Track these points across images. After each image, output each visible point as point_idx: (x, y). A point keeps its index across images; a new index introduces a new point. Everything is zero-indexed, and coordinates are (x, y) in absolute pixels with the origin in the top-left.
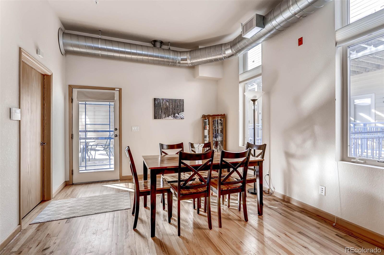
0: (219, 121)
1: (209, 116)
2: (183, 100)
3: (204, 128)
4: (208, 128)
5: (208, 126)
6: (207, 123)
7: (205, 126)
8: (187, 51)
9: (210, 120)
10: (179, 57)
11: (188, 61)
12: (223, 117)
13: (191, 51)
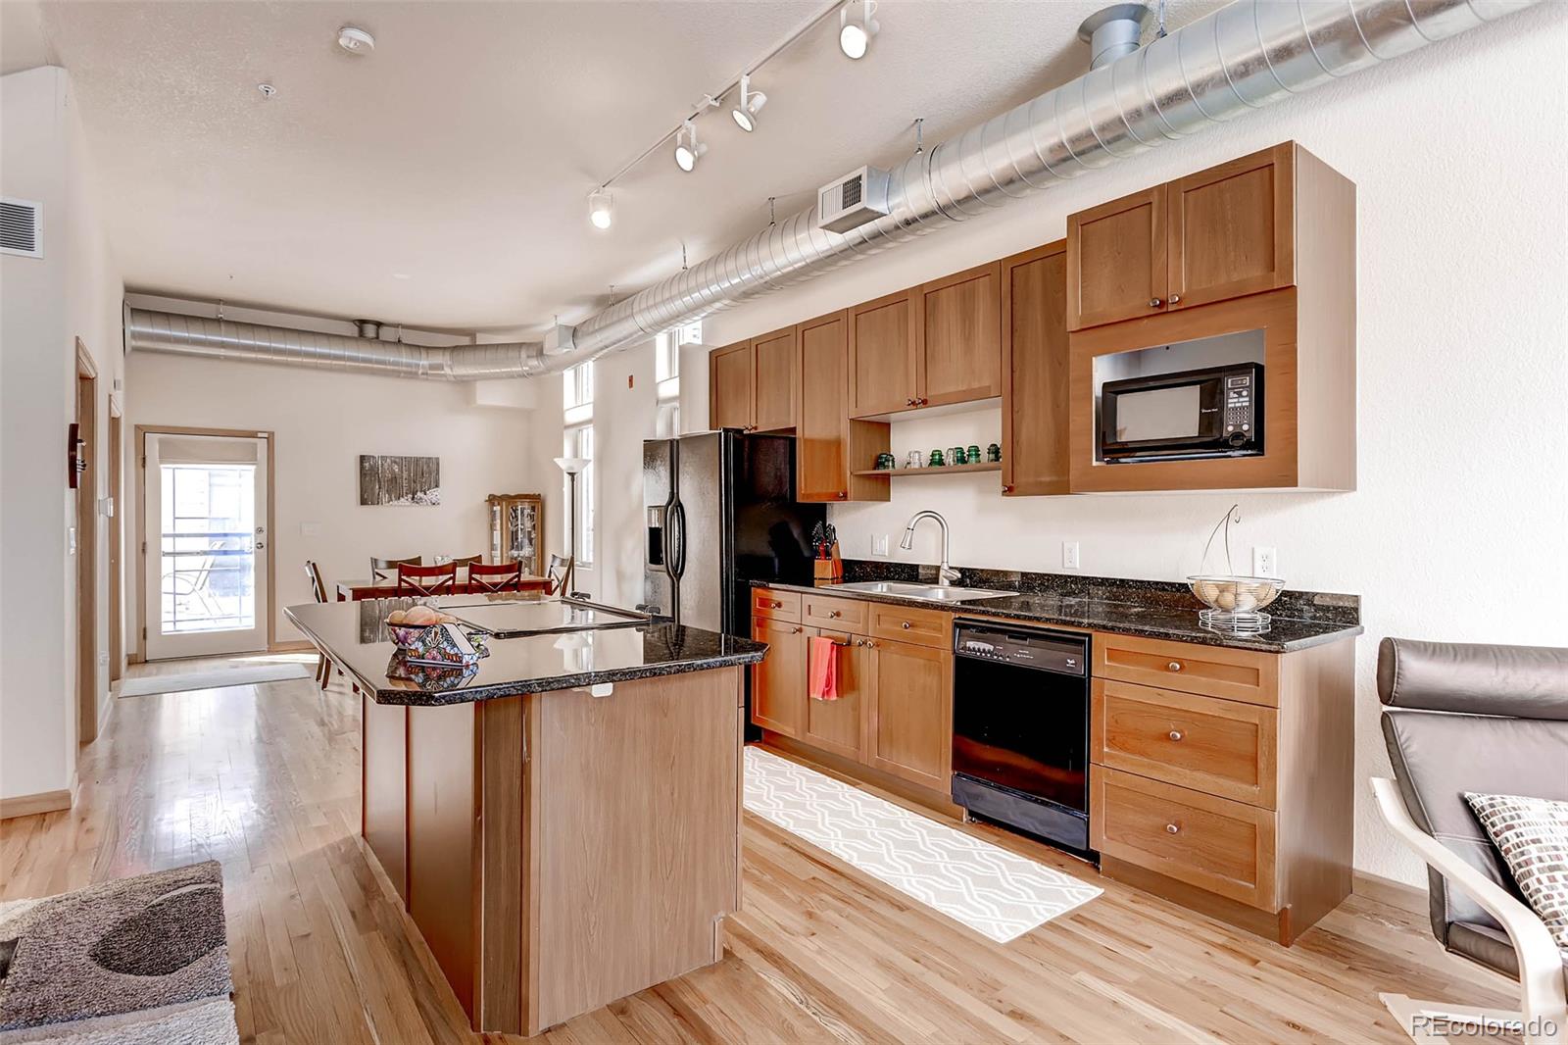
0: (526, 512)
1: (501, 499)
2: (437, 459)
3: (491, 527)
4: (499, 527)
5: (499, 522)
6: (498, 515)
7: (492, 521)
8: (445, 348)
9: (504, 507)
10: (424, 361)
11: (447, 371)
12: (536, 501)
13: (455, 349)
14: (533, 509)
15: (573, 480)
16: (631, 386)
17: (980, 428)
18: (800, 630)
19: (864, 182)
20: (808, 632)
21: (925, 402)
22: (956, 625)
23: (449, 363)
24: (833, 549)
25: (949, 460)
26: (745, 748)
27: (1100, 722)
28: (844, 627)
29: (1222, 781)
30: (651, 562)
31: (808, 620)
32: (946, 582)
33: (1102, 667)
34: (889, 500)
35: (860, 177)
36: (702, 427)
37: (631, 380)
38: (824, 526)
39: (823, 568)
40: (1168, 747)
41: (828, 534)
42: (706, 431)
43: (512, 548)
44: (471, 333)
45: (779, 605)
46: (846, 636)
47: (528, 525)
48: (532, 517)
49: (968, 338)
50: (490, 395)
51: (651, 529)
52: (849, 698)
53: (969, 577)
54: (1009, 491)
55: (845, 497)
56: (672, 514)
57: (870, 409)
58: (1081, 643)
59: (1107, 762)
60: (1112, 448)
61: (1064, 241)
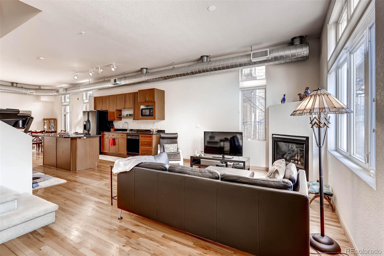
0: (53, 122)
1: (47, 119)
2: (31, 111)
3: (44, 125)
4: (46, 125)
5: (46, 124)
6: (46, 123)
7: (44, 124)
8: (34, 89)
9: (48, 121)
10: (29, 92)
11: (34, 94)
12: (55, 120)
13: (36, 89)
14: (54, 121)
15: (65, 116)
16: (78, 100)
17: (131, 112)
18: (108, 138)
19: (117, 80)
20: (109, 138)
21: (125, 108)
22: (127, 135)
23: (35, 92)
24: (114, 127)
25: (128, 115)
26: (100, 155)
27: (140, 143)
28: (114, 137)
29: (150, 147)
30: (84, 129)
31: (109, 136)
32: (128, 131)
33: (140, 138)
34: (122, 120)
35: (116, 79)
36: (93, 109)
37: (78, 98)
38: (113, 124)
39: (112, 130)
40: (146, 145)
41: (113, 125)
42: (93, 110)
43: (49, 129)
44: (40, 86)
45: (105, 135)
46: (114, 138)
47: (53, 124)
48: (54, 123)
49: (130, 100)
50: (44, 99)
51: (84, 125)
52: (115, 146)
53: (131, 130)
54: (134, 119)
55: (115, 120)
56: (88, 123)
57: (119, 108)
58: (139, 136)
59: (141, 148)
60: (142, 115)
61: (138, 92)
